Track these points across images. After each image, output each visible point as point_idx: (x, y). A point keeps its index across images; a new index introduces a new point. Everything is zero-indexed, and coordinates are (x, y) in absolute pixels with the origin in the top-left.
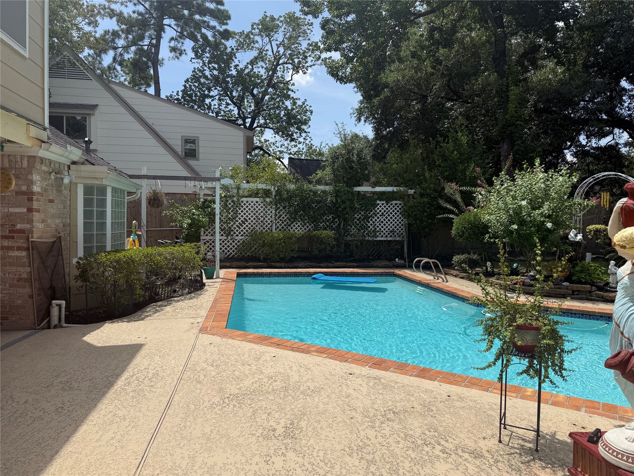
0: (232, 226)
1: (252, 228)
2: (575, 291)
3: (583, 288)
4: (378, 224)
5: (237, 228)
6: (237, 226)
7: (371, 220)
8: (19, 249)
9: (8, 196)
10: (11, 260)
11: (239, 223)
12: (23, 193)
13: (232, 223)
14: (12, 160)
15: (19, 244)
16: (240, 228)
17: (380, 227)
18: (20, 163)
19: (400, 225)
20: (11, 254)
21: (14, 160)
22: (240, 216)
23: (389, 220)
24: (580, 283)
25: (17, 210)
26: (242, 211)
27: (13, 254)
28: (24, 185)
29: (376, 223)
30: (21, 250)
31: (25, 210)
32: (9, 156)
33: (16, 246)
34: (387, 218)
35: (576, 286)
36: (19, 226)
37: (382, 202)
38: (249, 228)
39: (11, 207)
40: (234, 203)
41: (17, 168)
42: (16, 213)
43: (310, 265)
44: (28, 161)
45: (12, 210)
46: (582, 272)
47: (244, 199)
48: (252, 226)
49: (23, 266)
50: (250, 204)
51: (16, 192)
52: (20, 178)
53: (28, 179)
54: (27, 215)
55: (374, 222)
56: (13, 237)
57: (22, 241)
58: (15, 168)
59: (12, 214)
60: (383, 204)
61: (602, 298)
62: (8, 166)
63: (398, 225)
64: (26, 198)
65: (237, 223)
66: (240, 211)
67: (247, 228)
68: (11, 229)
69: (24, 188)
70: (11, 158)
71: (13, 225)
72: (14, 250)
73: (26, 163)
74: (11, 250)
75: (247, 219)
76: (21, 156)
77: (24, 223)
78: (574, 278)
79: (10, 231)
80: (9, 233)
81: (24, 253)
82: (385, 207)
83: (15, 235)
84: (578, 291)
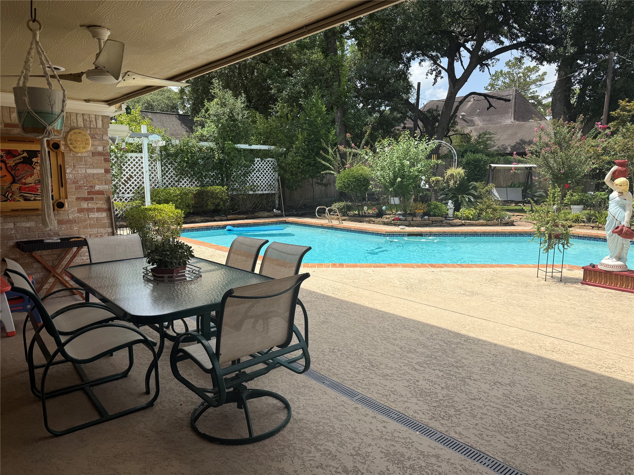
0: (117, 183)
1: (138, 185)
2: (433, 221)
3: (438, 219)
4: (255, 179)
5: (123, 186)
6: (122, 183)
7: (250, 176)
8: (99, 210)
9: (85, 157)
10: (92, 222)
11: (125, 180)
12: (100, 154)
13: (117, 180)
14: (86, 120)
15: (99, 206)
16: (125, 186)
17: (257, 182)
18: (94, 123)
19: (272, 180)
20: (92, 215)
21: (88, 119)
22: (124, 173)
23: (264, 176)
24: (435, 216)
25: (95, 171)
26: (127, 168)
27: (93, 216)
28: (100, 146)
29: (253, 178)
30: (101, 211)
31: (103, 171)
32: (83, 114)
33: (96, 207)
34: (262, 173)
35: (434, 218)
36: (97, 188)
37: (258, 159)
38: (136, 185)
39: (89, 168)
40: (118, 159)
41: (92, 128)
42: (94, 174)
43: (206, 220)
44: (102, 121)
45: (90, 171)
46: (434, 208)
47: (129, 155)
48: (138, 183)
49: (104, 227)
50: (134, 160)
51: (92, 153)
52: (95, 138)
53: (103, 140)
54: (104, 176)
55: (251, 178)
56: (92, 199)
57: (101, 202)
58: (90, 128)
59: (89, 175)
60: (258, 161)
61: (449, 224)
62: (83, 126)
63: (271, 180)
64: (103, 159)
65: (122, 180)
66: (124, 168)
67: (133, 185)
68: (89, 190)
69: (100, 149)
70: (86, 117)
71: (92, 187)
72: (94, 212)
73: (101, 123)
74: (91, 212)
75: (133, 175)
76: (96, 115)
77: (102, 184)
78: (432, 213)
79: (89, 193)
80: (88, 195)
81: (104, 214)
82: (260, 163)
83: (94, 196)
84: (435, 221)
